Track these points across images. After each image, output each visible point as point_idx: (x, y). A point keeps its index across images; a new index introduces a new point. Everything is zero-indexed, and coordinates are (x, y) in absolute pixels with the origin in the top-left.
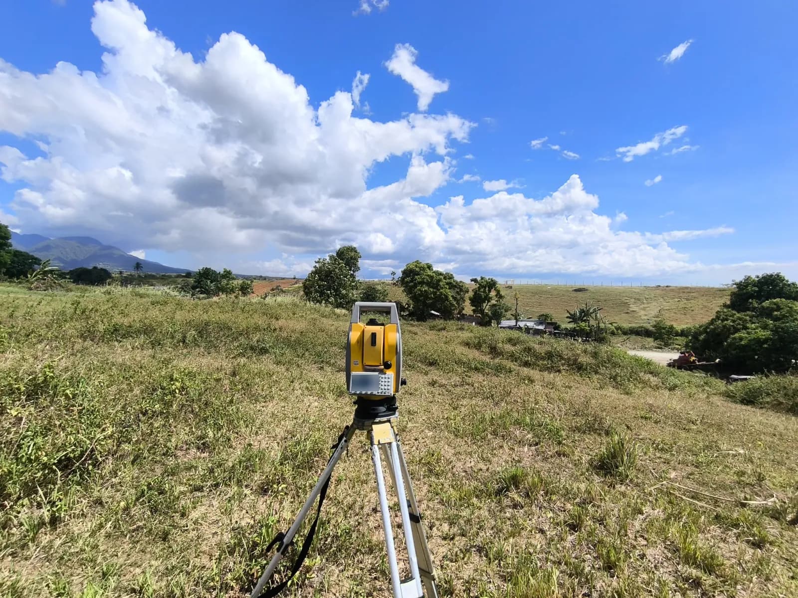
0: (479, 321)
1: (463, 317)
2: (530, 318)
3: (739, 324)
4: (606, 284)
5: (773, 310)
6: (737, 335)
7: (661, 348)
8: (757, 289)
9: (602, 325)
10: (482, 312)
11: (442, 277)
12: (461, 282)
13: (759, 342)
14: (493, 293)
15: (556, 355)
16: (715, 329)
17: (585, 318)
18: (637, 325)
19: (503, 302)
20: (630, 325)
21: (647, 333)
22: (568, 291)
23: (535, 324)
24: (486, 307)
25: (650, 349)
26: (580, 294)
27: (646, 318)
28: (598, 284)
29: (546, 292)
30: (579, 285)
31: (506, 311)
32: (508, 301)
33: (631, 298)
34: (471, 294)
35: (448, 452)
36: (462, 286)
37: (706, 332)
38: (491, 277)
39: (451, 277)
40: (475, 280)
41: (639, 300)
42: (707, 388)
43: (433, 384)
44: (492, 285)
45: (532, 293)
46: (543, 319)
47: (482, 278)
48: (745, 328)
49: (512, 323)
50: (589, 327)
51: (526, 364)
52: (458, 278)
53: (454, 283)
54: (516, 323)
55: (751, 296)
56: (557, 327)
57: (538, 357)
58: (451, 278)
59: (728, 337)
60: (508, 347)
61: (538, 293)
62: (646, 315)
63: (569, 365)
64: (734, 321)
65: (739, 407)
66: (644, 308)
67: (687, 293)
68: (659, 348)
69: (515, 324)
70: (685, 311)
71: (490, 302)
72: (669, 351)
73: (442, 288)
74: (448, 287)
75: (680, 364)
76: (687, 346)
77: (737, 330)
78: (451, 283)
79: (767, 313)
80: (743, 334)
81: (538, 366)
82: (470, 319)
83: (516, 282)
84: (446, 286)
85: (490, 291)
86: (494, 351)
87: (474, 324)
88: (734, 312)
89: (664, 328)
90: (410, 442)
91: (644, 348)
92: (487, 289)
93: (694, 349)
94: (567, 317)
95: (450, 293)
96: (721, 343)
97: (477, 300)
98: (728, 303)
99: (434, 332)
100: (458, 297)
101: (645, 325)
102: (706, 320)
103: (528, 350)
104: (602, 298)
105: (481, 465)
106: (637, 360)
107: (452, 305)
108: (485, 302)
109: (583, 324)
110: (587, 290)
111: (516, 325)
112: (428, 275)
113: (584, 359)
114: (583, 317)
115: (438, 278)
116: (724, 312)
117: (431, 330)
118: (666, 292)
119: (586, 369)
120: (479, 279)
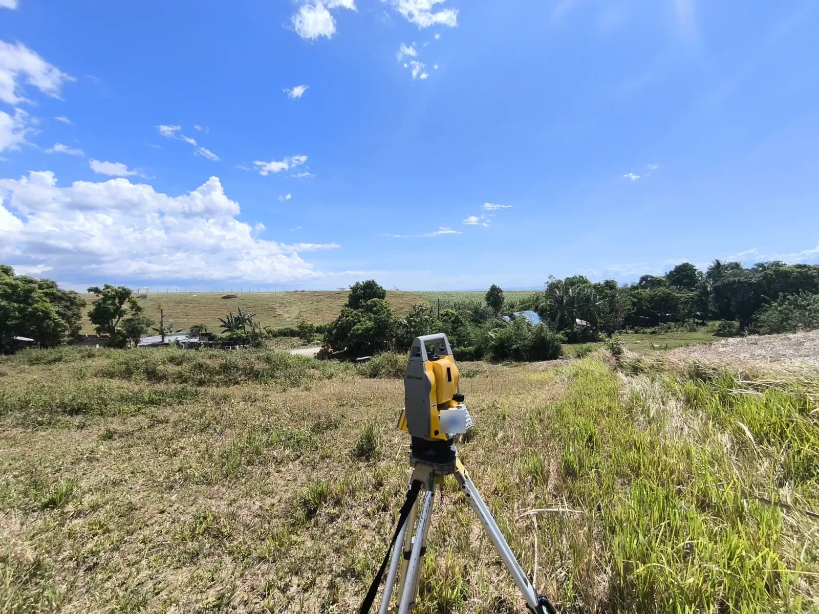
0: (107, 342)
1: (77, 339)
2: (179, 331)
3: (356, 319)
4: (254, 291)
5: (373, 306)
6: (355, 327)
7: (306, 345)
8: (362, 291)
9: (257, 331)
10: (111, 330)
11: (36, 286)
12: (72, 292)
13: (367, 330)
14: (126, 306)
15: (232, 367)
16: (342, 324)
17: (240, 325)
18: (284, 327)
19: (141, 315)
20: (278, 328)
21: (292, 334)
22: (216, 299)
23: (187, 337)
24: (118, 324)
25: (298, 347)
26: (229, 301)
27: (289, 320)
28: (246, 290)
29: (193, 301)
30: (227, 291)
31: (148, 326)
32: (150, 313)
33: (276, 302)
34: (91, 308)
35: (219, 507)
36: (75, 298)
37: (337, 328)
38: (122, 285)
39: (52, 285)
40: (96, 290)
41: (283, 304)
42: (348, 371)
43: (109, 436)
44: (124, 295)
45: (176, 302)
46: (196, 331)
47: (107, 287)
48: (360, 321)
49: (158, 339)
50: (245, 333)
51: (201, 383)
52: (64, 286)
53: (59, 294)
54: (163, 338)
55: (360, 298)
56: (211, 337)
57: (212, 372)
58: (52, 287)
59: (350, 329)
60: (172, 368)
61: (182, 302)
62: (289, 317)
63: (246, 375)
64: (353, 317)
65: (369, 380)
66: (287, 311)
67: (317, 296)
68: (304, 345)
69: (161, 340)
70: (317, 311)
71: (123, 316)
72: (312, 347)
73: (37, 302)
74: (48, 301)
75: (321, 356)
76: (324, 340)
77: (355, 324)
78: (53, 294)
79: (369, 309)
80: (358, 326)
81: (214, 382)
82: (92, 340)
83: (153, 291)
84: (44, 299)
85: (121, 303)
86: (153, 375)
87: (98, 346)
88: (352, 310)
89: (306, 328)
90: (155, 519)
91: (293, 347)
92: (117, 301)
93: (329, 341)
94: (221, 326)
95: (53, 309)
96: (346, 335)
97: (101, 315)
98: (348, 303)
99: (41, 367)
100: (69, 313)
101: (289, 326)
102: (334, 318)
103: (200, 366)
104: (251, 304)
105: (269, 501)
106: (299, 358)
107: (58, 325)
108: (115, 318)
109: (239, 332)
110: (236, 297)
111: (163, 341)
112: (6, 284)
113: (259, 366)
114: (239, 324)
115: (27, 287)
116: (346, 310)
117: (32, 365)
118: (303, 296)
119: (263, 376)
120: (101, 288)
